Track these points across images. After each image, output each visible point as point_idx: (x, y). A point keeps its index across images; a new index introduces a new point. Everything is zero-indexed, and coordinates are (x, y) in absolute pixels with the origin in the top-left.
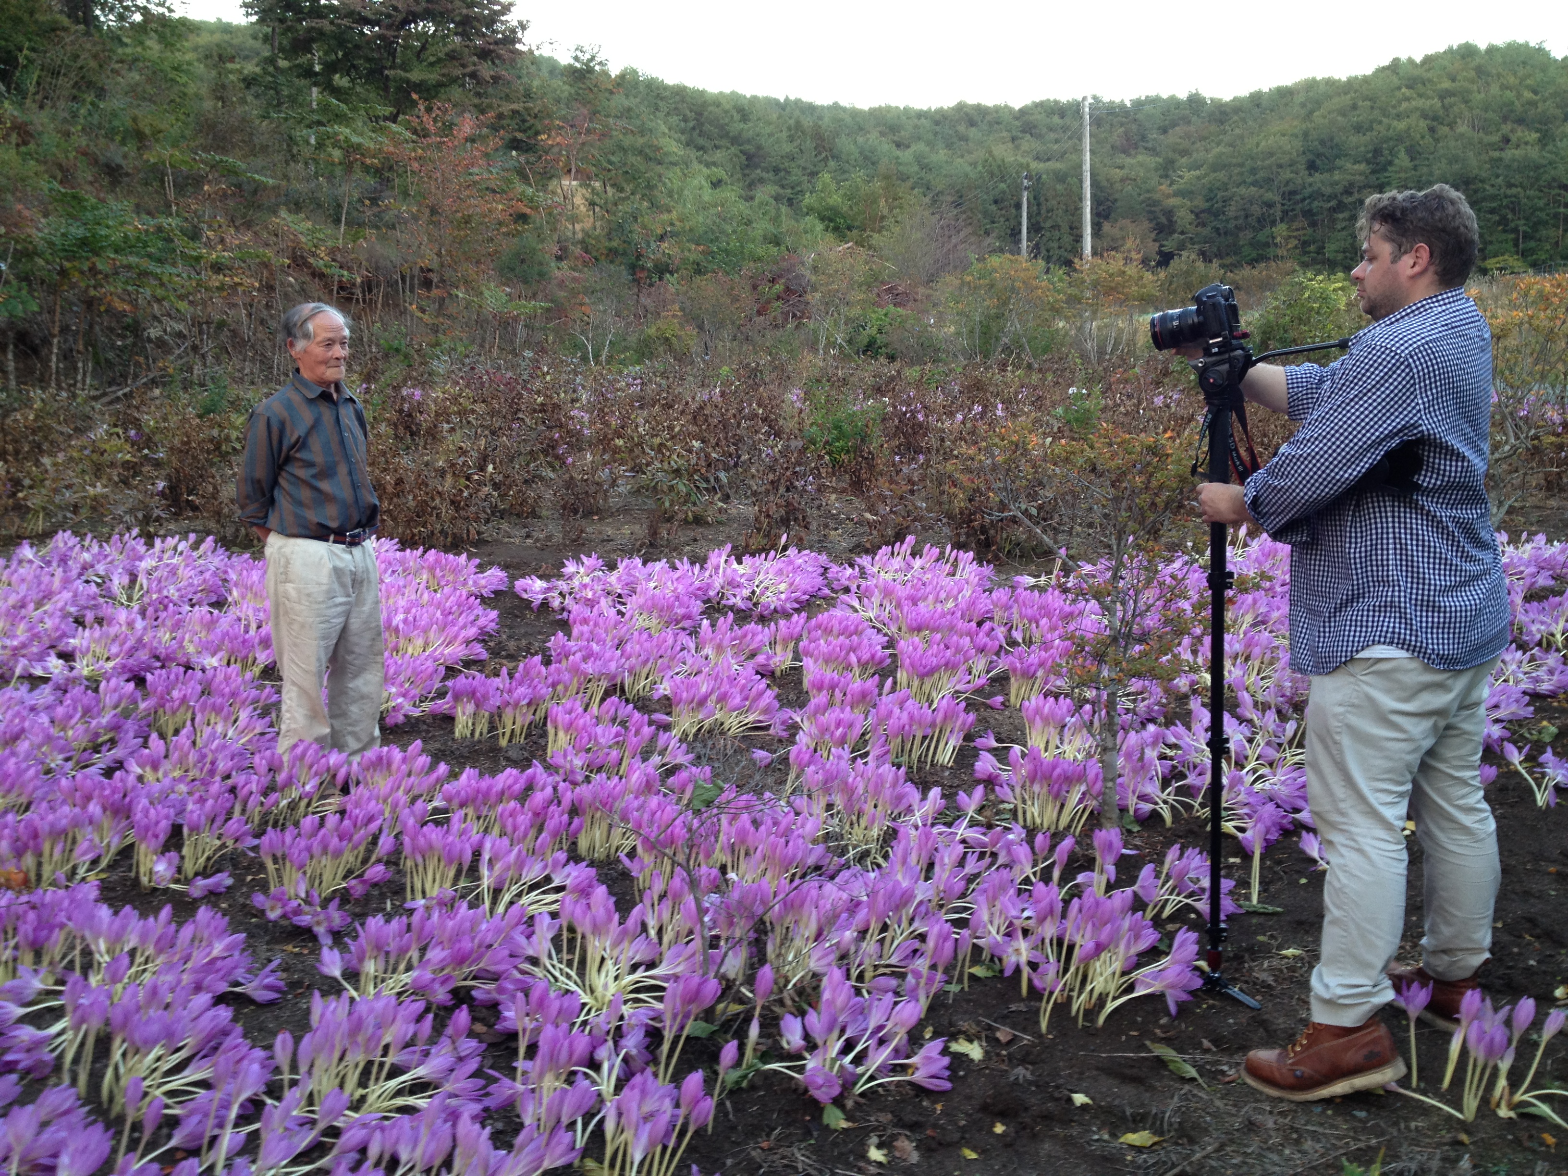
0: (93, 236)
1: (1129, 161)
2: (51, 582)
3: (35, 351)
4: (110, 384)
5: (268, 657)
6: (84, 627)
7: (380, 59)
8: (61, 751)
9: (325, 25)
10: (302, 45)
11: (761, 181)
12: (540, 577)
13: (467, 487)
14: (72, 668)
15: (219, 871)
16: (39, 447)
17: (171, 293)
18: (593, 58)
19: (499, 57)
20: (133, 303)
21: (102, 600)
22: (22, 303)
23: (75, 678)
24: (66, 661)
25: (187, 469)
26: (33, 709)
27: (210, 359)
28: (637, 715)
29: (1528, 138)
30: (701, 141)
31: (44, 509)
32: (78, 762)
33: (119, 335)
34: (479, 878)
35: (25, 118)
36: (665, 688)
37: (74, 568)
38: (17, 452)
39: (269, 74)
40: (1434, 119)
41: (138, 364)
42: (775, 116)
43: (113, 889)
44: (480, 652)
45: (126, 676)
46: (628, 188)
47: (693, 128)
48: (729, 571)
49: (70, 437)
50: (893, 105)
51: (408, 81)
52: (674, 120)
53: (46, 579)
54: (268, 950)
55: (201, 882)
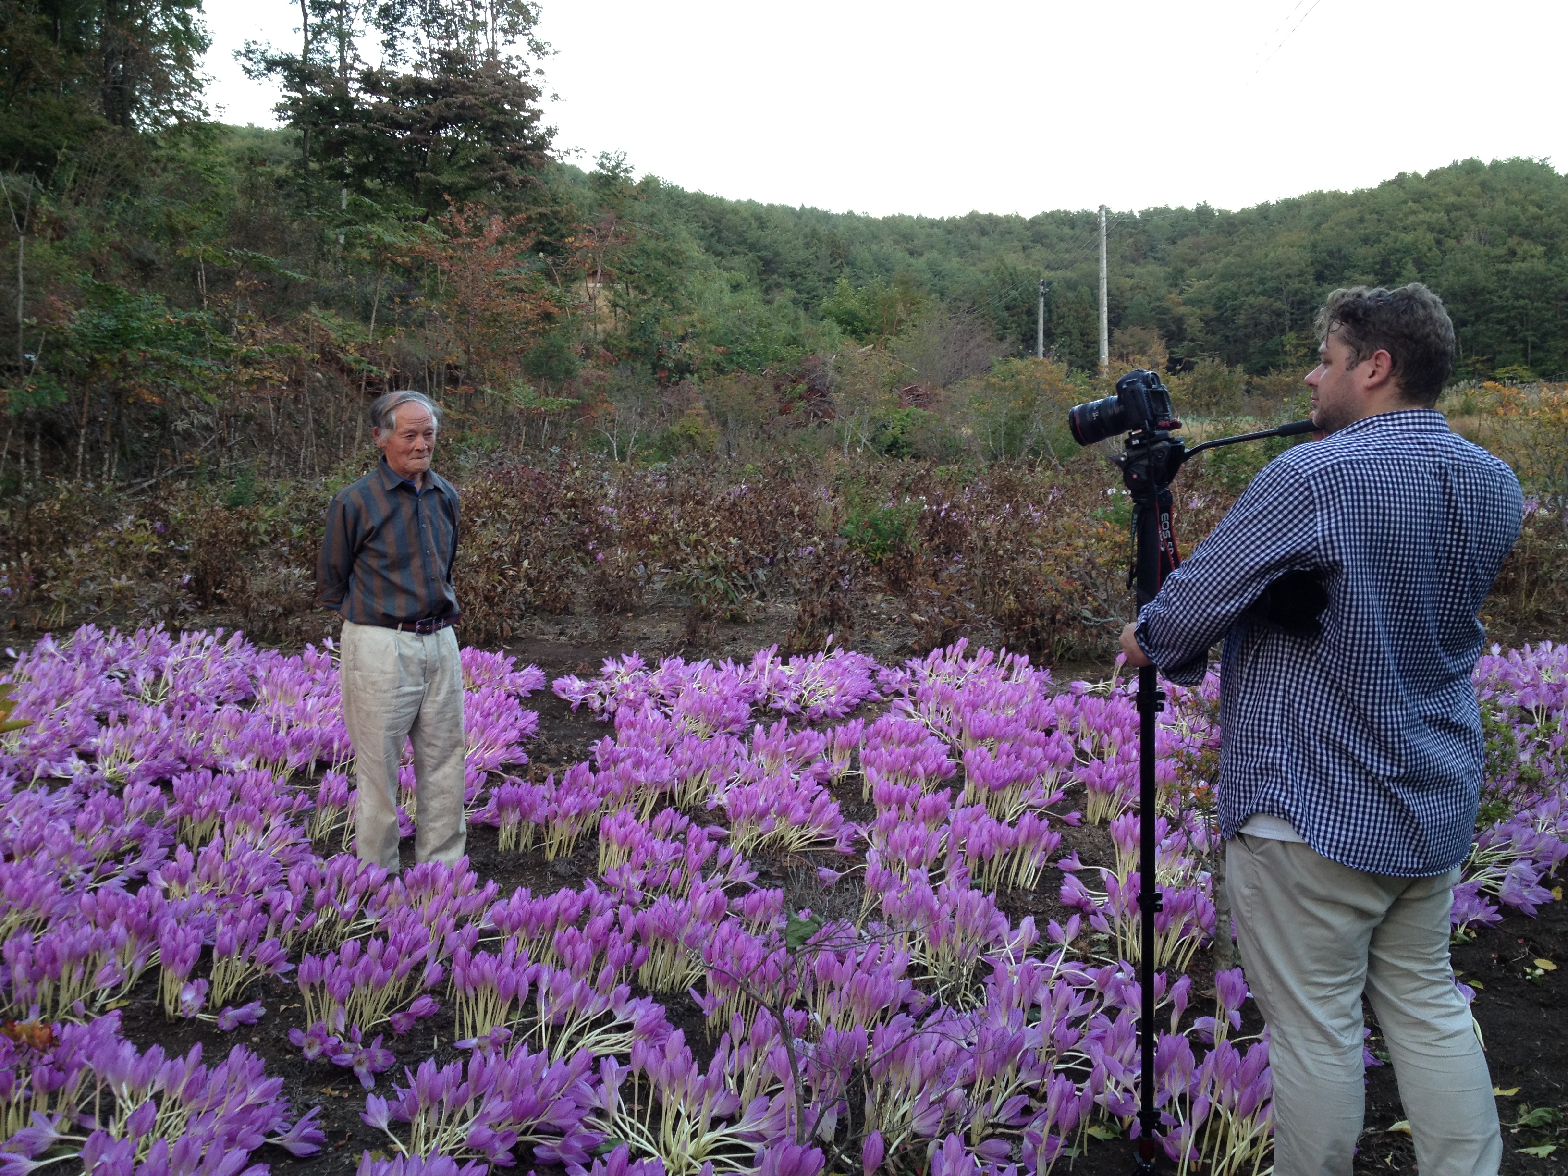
0: (125, 328)
1: (1138, 270)
2: (73, 678)
3: (62, 441)
4: (136, 476)
5: (300, 759)
6: (108, 726)
7: (410, 162)
8: (81, 862)
9: (358, 129)
10: (335, 147)
11: (778, 285)
12: (580, 676)
13: (500, 583)
14: (94, 770)
15: (249, 1000)
16: (64, 538)
17: (201, 387)
18: (618, 165)
19: (528, 162)
20: (162, 395)
21: (125, 697)
22: (51, 394)
23: (96, 781)
24: (87, 761)
25: (215, 563)
26: (52, 813)
27: (236, 453)
28: (695, 829)
29: (1534, 252)
30: (720, 248)
31: (67, 601)
32: (98, 874)
33: (146, 427)
34: (535, 1013)
35: (62, 214)
36: (721, 798)
37: (98, 662)
38: (41, 542)
39: (299, 176)
40: (1441, 232)
41: (164, 456)
42: (791, 225)
43: (136, 1018)
44: (520, 755)
45: (150, 779)
46: (651, 290)
47: (712, 235)
48: (776, 673)
49: (95, 527)
50: (907, 214)
51: (439, 183)
52: (694, 226)
53: (68, 674)
54: (305, 1093)
55: (231, 1013)
